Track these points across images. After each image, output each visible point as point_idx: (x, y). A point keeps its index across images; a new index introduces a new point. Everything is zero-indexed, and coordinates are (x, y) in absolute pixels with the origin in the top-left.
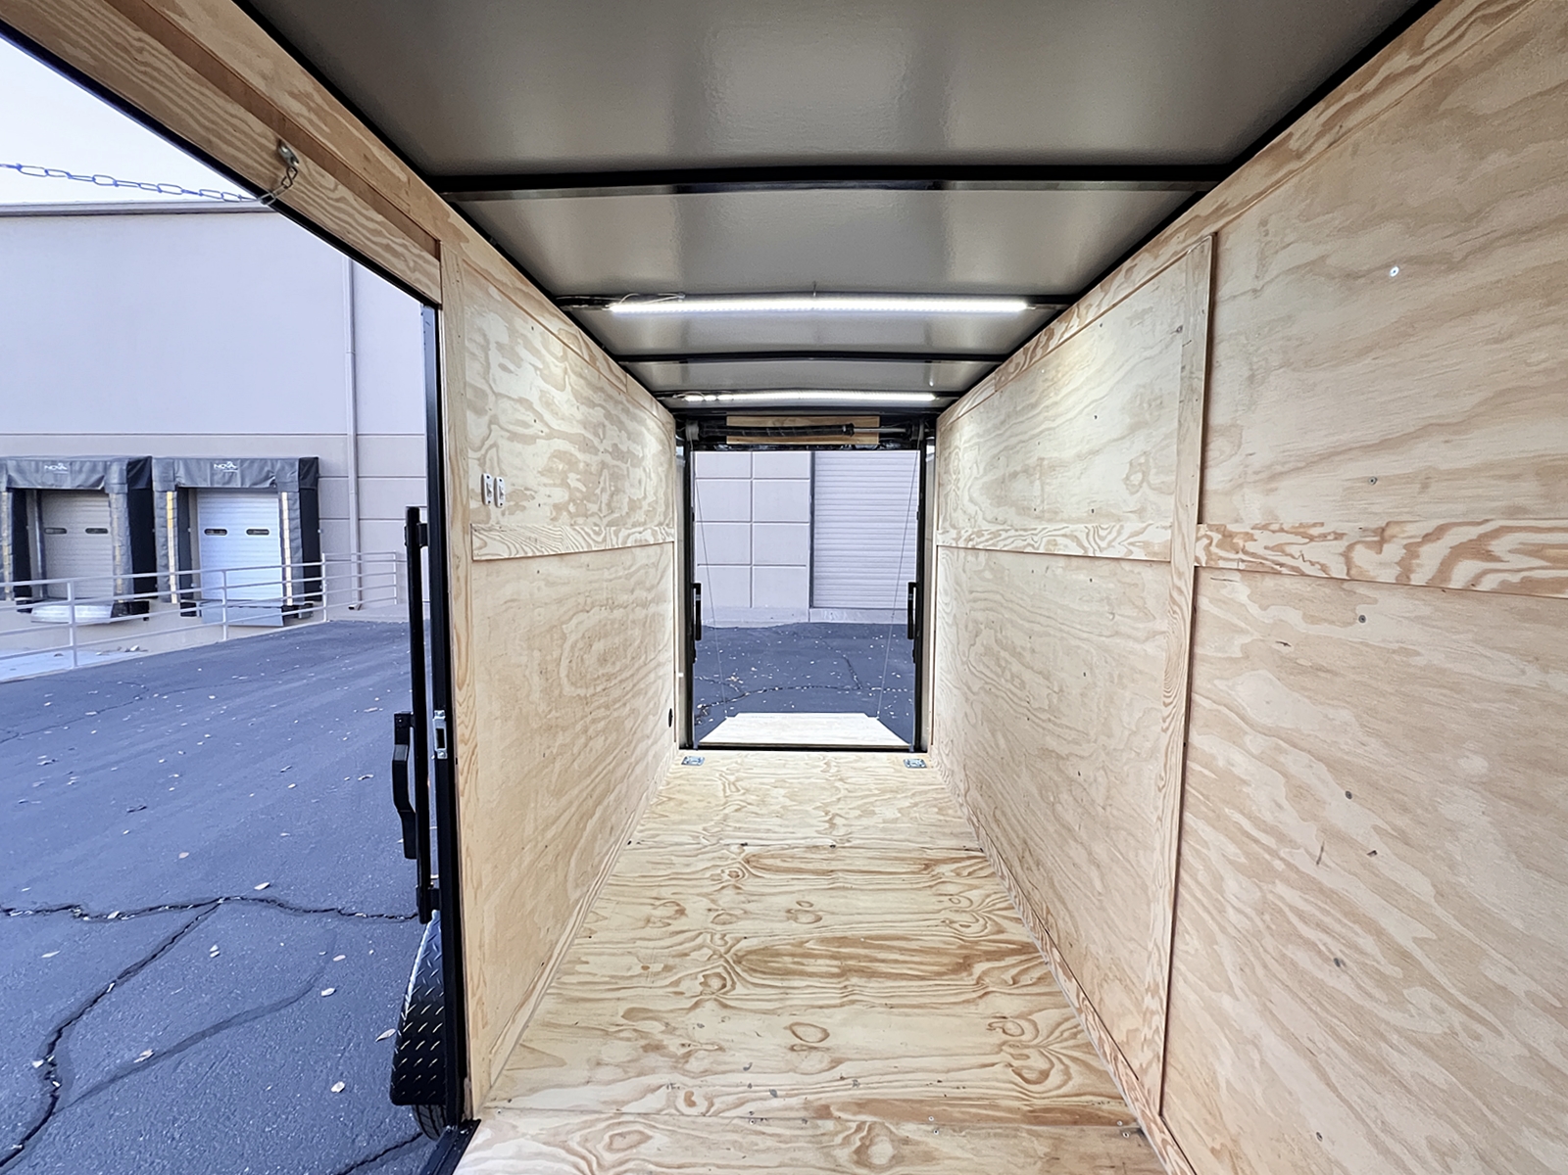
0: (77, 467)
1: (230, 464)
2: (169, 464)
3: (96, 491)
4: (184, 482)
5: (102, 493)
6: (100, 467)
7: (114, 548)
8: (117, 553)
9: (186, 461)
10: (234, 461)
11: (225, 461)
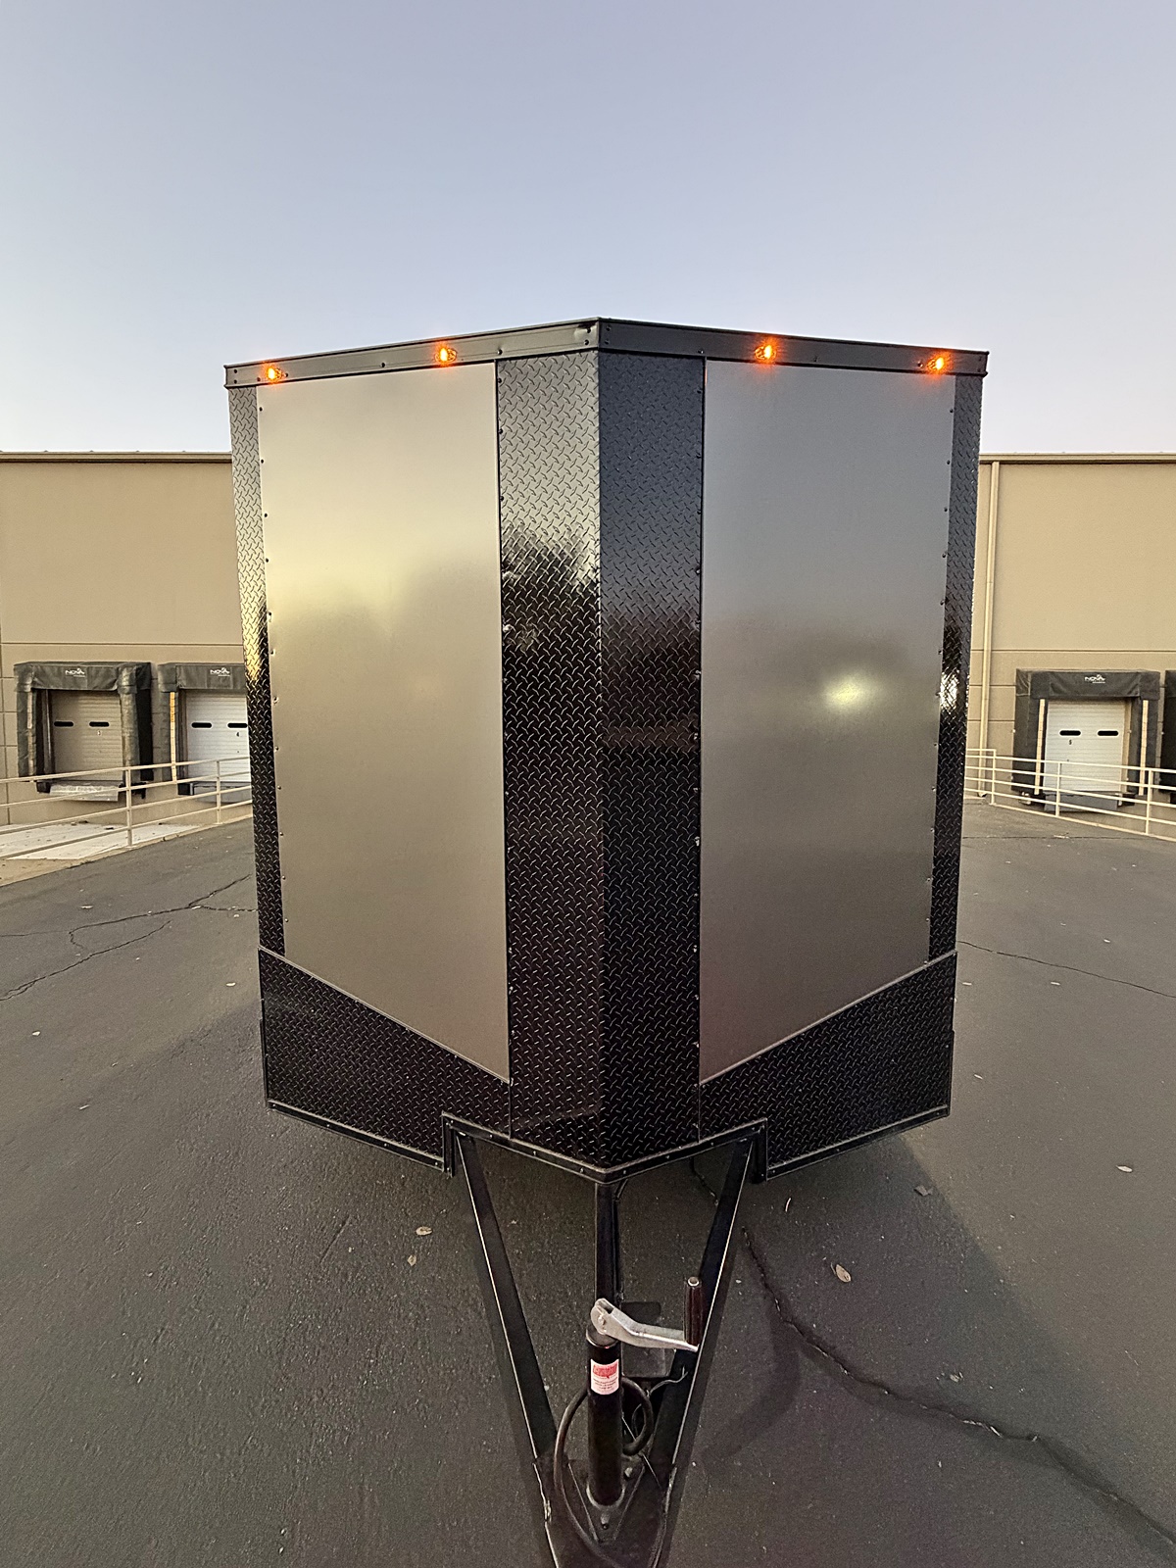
0: (93, 672)
1: (224, 670)
2: (171, 670)
3: (109, 693)
4: (183, 683)
5: (115, 693)
6: (114, 673)
7: (124, 738)
8: (127, 742)
9: (187, 666)
10: (228, 667)
11: (219, 667)
